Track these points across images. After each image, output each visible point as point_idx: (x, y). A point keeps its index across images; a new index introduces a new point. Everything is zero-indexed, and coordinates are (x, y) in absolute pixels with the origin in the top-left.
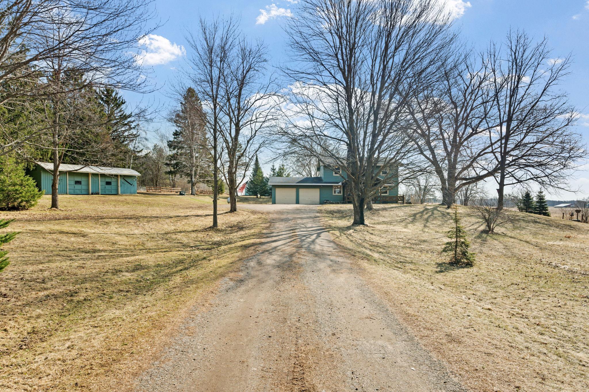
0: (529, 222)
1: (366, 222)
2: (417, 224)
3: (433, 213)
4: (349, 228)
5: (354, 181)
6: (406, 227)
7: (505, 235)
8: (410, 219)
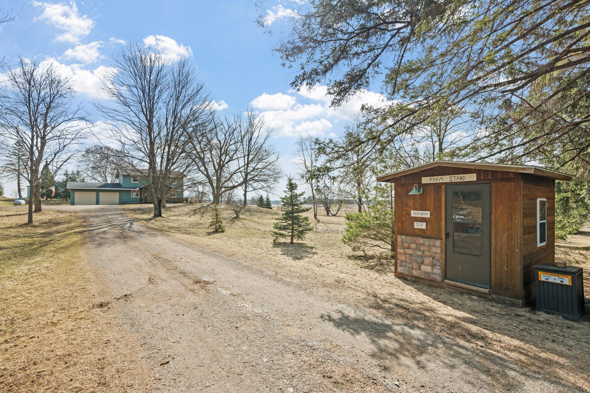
0: (258, 212)
1: (163, 215)
2: (197, 215)
3: (207, 209)
4: (151, 219)
5: (154, 188)
6: (190, 217)
7: (245, 219)
8: (192, 213)
